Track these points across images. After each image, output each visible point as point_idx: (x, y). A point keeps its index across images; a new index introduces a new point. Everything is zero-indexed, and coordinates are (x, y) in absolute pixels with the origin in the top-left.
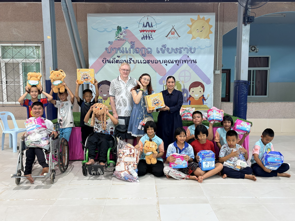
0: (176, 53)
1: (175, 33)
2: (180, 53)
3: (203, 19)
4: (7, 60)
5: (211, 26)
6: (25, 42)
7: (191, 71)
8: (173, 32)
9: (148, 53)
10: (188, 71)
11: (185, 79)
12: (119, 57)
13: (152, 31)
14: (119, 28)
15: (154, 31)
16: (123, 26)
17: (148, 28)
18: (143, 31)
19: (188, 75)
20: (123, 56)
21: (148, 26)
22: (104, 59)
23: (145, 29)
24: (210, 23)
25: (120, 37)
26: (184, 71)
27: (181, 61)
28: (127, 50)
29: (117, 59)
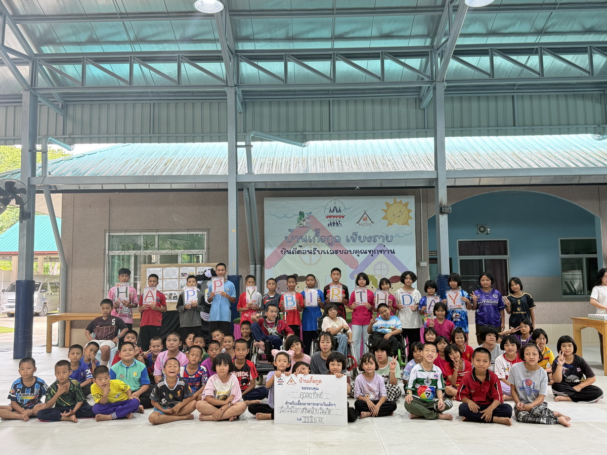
0: (369, 241)
1: (368, 218)
2: (374, 242)
3: (401, 202)
4: (164, 252)
5: (410, 211)
6: (188, 230)
7: (389, 262)
8: (365, 217)
9: (336, 242)
10: (384, 263)
11: (382, 273)
12: (301, 247)
13: (340, 217)
14: (301, 214)
15: (343, 217)
16: (306, 212)
17: (335, 214)
18: (330, 217)
19: (385, 268)
20: (305, 246)
21: (335, 211)
22: (283, 249)
23: (332, 214)
24: (409, 207)
25: (302, 224)
26: (381, 263)
27: (376, 251)
28: (311, 238)
29: (299, 249)
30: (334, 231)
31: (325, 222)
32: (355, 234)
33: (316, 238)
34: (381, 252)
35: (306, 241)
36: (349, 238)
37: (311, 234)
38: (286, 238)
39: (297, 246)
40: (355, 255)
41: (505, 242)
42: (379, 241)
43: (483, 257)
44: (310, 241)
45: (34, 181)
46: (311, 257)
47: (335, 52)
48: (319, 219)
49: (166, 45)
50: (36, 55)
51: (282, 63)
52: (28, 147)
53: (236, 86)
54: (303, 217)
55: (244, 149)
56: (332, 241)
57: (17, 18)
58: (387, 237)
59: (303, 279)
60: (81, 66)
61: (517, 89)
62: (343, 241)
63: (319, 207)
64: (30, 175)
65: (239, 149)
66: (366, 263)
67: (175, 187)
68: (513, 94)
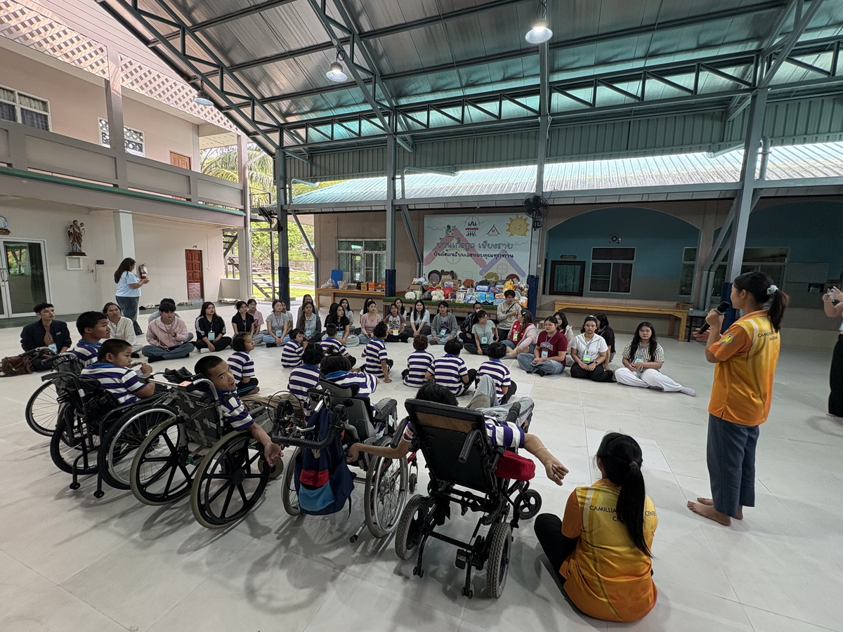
0: (495, 248)
1: (496, 230)
3: (521, 218)
5: (528, 225)
7: (508, 264)
8: (493, 229)
9: (472, 248)
10: (505, 264)
11: (502, 271)
13: (475, 229)
14: (449, 227)
15: (477, 229)
16: (452, 225)
17: (472, 227)
18: (468, 229)
19: (505, 268)
20: (450, 250)
21: (472, 225)
22: (435, 252)
23: (470, 227)
24: (527, 222)
25: (449, 234)
26: (502, 264)
27: (500, 255)
28: (455, 245)
29: (446, 252)
30: (471, 240)
31: (464, 233)
32: (485, 242)
33: (458, 244)
34: (503, 256)
35: (451, 247)
36: (481, 245)
37: (455, 241)
38: (438, 244)
39: (444, 250)
40: (484, 258)
41: (634, 249)
42: (503, 248)
43: (612, 262)
44: (454, 247)
45: (285, 208)
46: (453, 258)
47: (465, 99)
48: (460, 231)
49: (352, 108)
50: (282, 124)
51: (426, 113)
52: (282, 186)
53: (394, 134)
54: (450, 229)
55: (400, 180)
56: (469, 247)
57: (264, 100)
59: (447, 273)
60: (304, 130)
61: (634, 115)
62: (476, 247)
63: (460, 222)
64: (283, 204)
65: (397, 181)
66: (492, 264)
67: (360, 209)
68: (630, 120)
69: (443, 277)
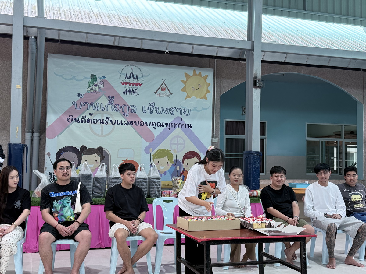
0: (166, 114)
2: (172, 114)
5: (209, 84)
7: (185, 137)
8: (163, 87)
9: (132, 112)
10: (181, 137)
11: (177, 147)
12: (91, 115)
13: (137, 85)
14: (93, 77)
15: (140, 85)
16: (98, 75)
18: (126, 83)
19: (181, 143)
20: (96, 114)
21: (132, 78)
22: (70, 116)
23: (128, 81)
24: (208, 81)
25: (93, 89)
26: (177, 137)
27: (173, 125)
28: (104, 106)
29: (89, 117)
30: (129, 100)
31: (120, 89)
32: (152, 104)
33: (109, 106)
34: (178, 125)
35: (97, 109)
36: (146, 109)
37: (103, 101)
38: (74, 103)
39: (86, 114)
44: (103, 109)
46: (102, 127)
48: (113, 85)
54: (96, 81)
56: (128, 111)
58: (185, 110)
62: (139, 112)
66: (162, 137)
69: (84, 157)
